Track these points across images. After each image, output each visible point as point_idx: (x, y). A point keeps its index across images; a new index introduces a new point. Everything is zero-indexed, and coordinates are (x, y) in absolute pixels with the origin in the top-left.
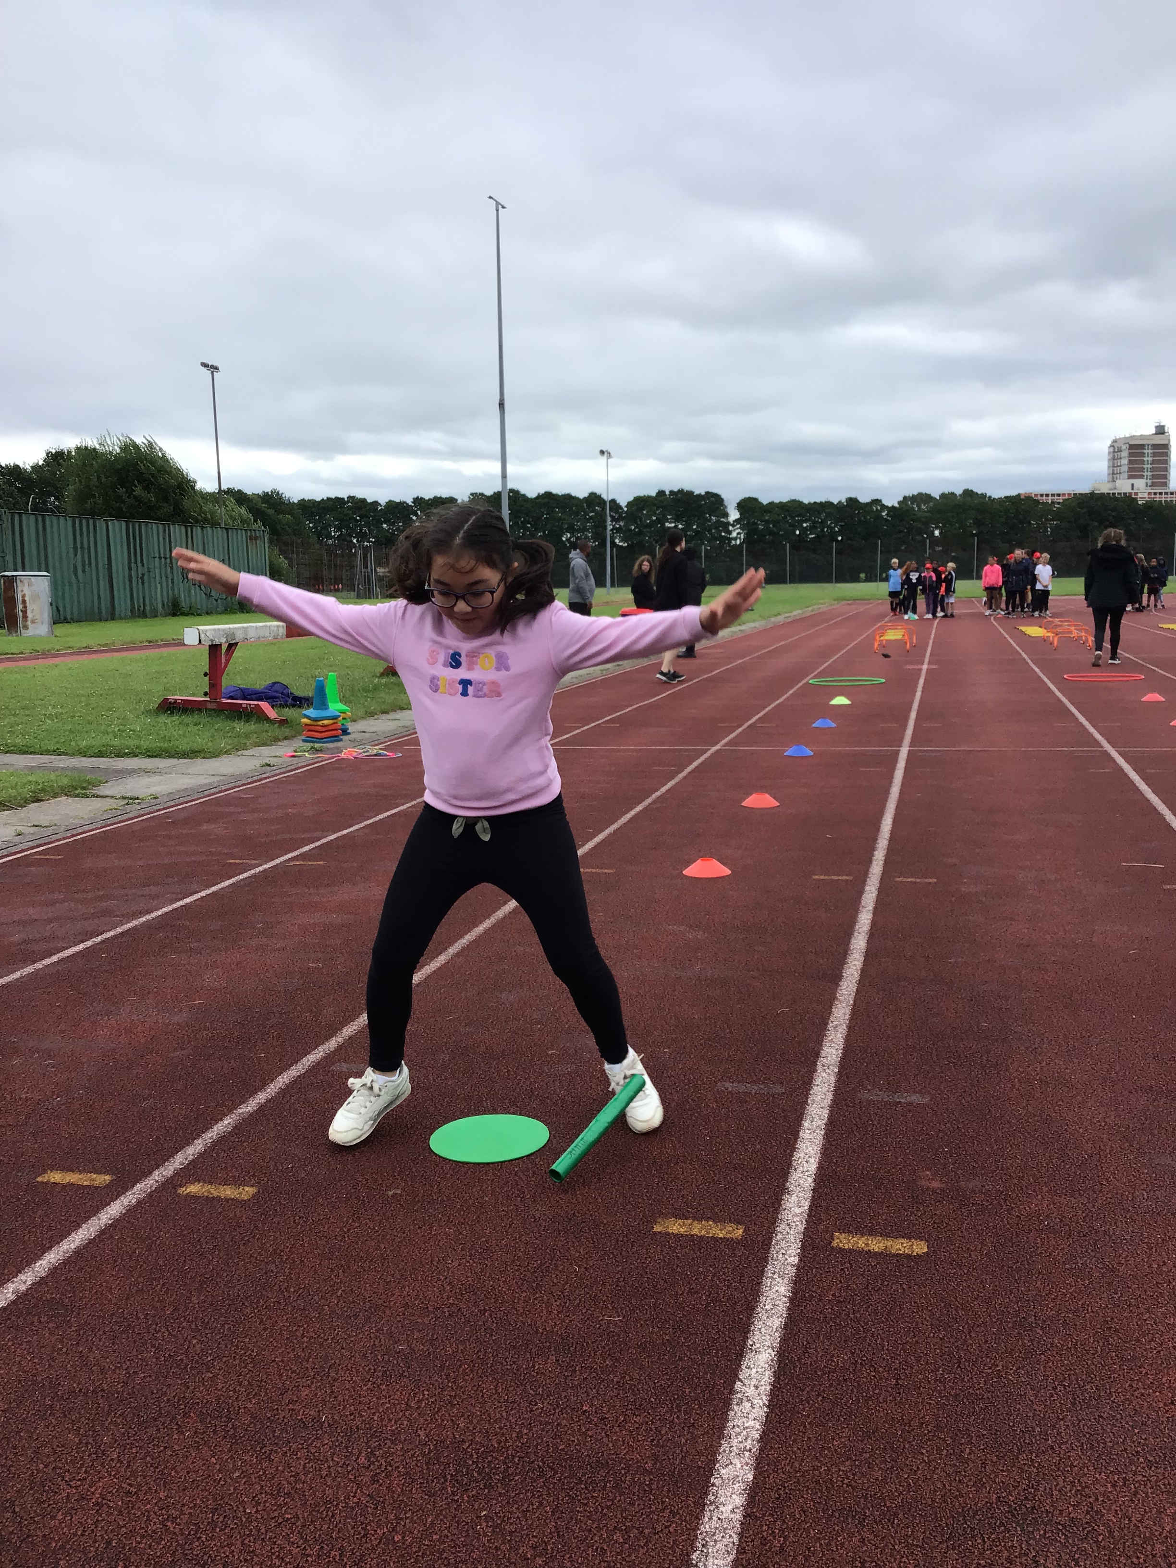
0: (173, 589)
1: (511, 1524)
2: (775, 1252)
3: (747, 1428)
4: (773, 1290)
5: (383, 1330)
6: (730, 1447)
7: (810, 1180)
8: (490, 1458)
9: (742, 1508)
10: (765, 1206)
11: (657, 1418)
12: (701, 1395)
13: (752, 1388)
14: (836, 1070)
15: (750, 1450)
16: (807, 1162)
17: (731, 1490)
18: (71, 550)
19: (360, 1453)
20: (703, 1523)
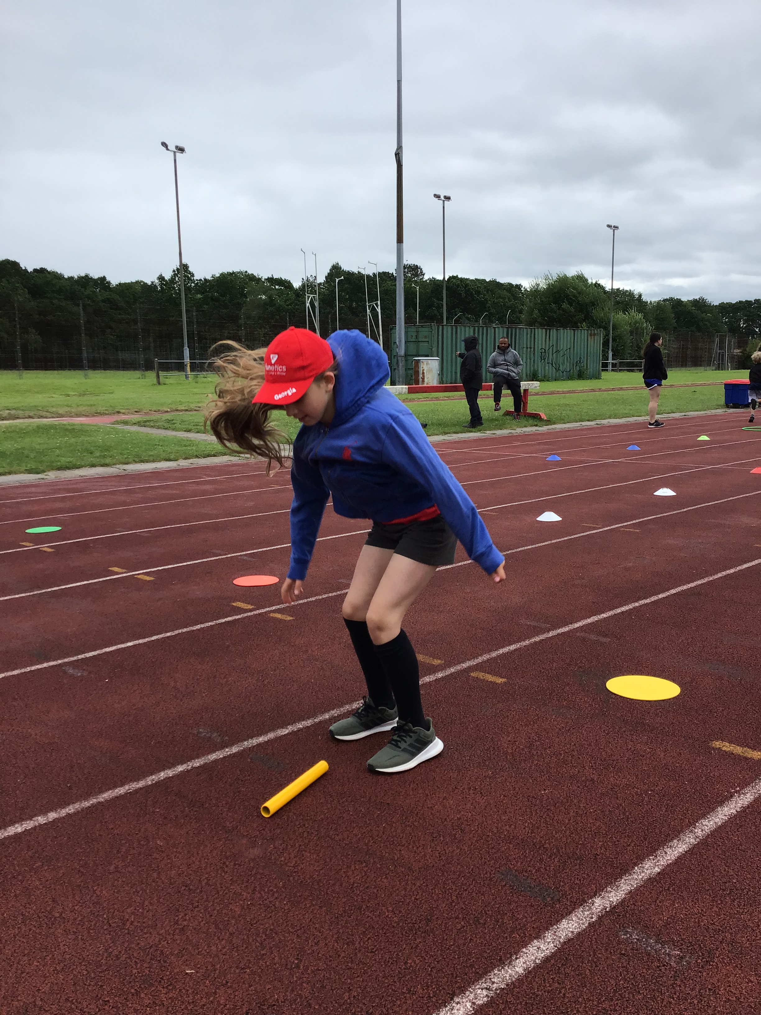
0: (534, 366)
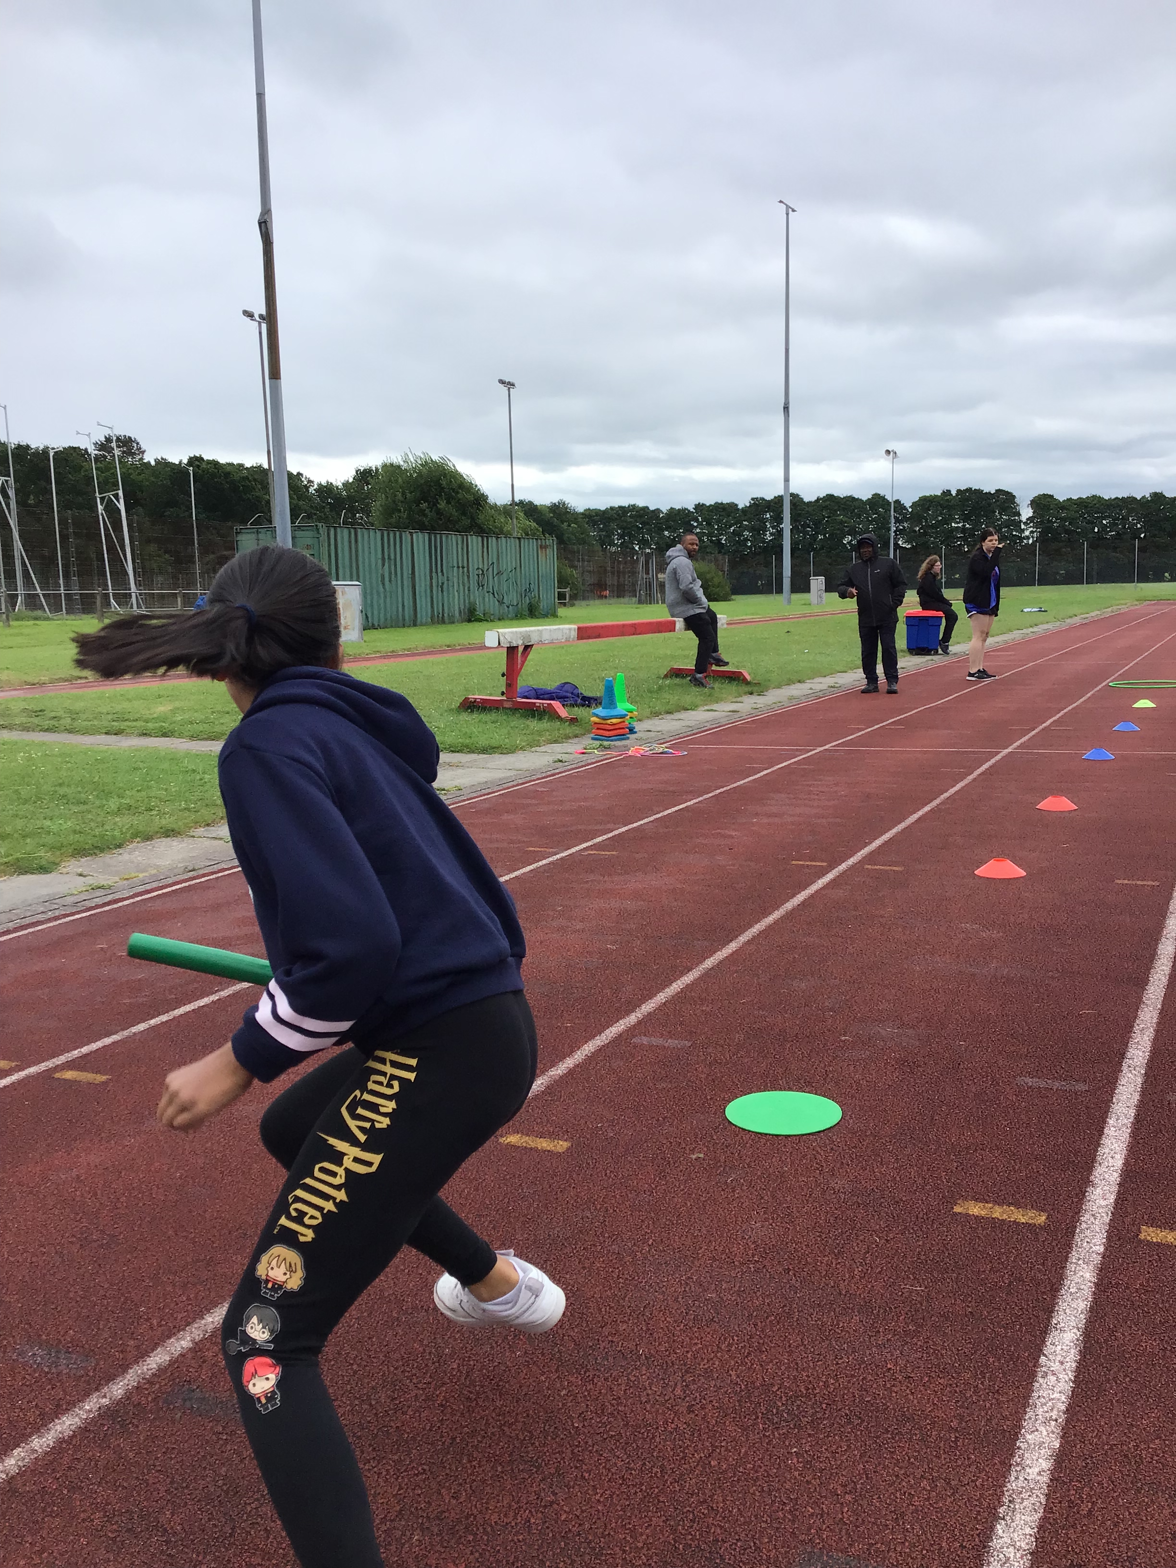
0: (469, 598)
1: (821, 1462)
2: (1079, 1240)
3: (1053, 1399)
4: (1078, 1275)
5: (692, 1278)
6: (1036, 1415)
7: (1116, 1175)
8: (799, 1402)
9: (1048, 1472)
10: (1068, 1196)
11: (962, 1382)
12: (1005, 1366)
13: (1057, 1364)
14: (1143, 1072)
15: (1056, 1420)
16: (1112, 1157)
17: (1037, 1454)
18: (380, 562)
19: (676, 1385)
20: (1009, 1482)
